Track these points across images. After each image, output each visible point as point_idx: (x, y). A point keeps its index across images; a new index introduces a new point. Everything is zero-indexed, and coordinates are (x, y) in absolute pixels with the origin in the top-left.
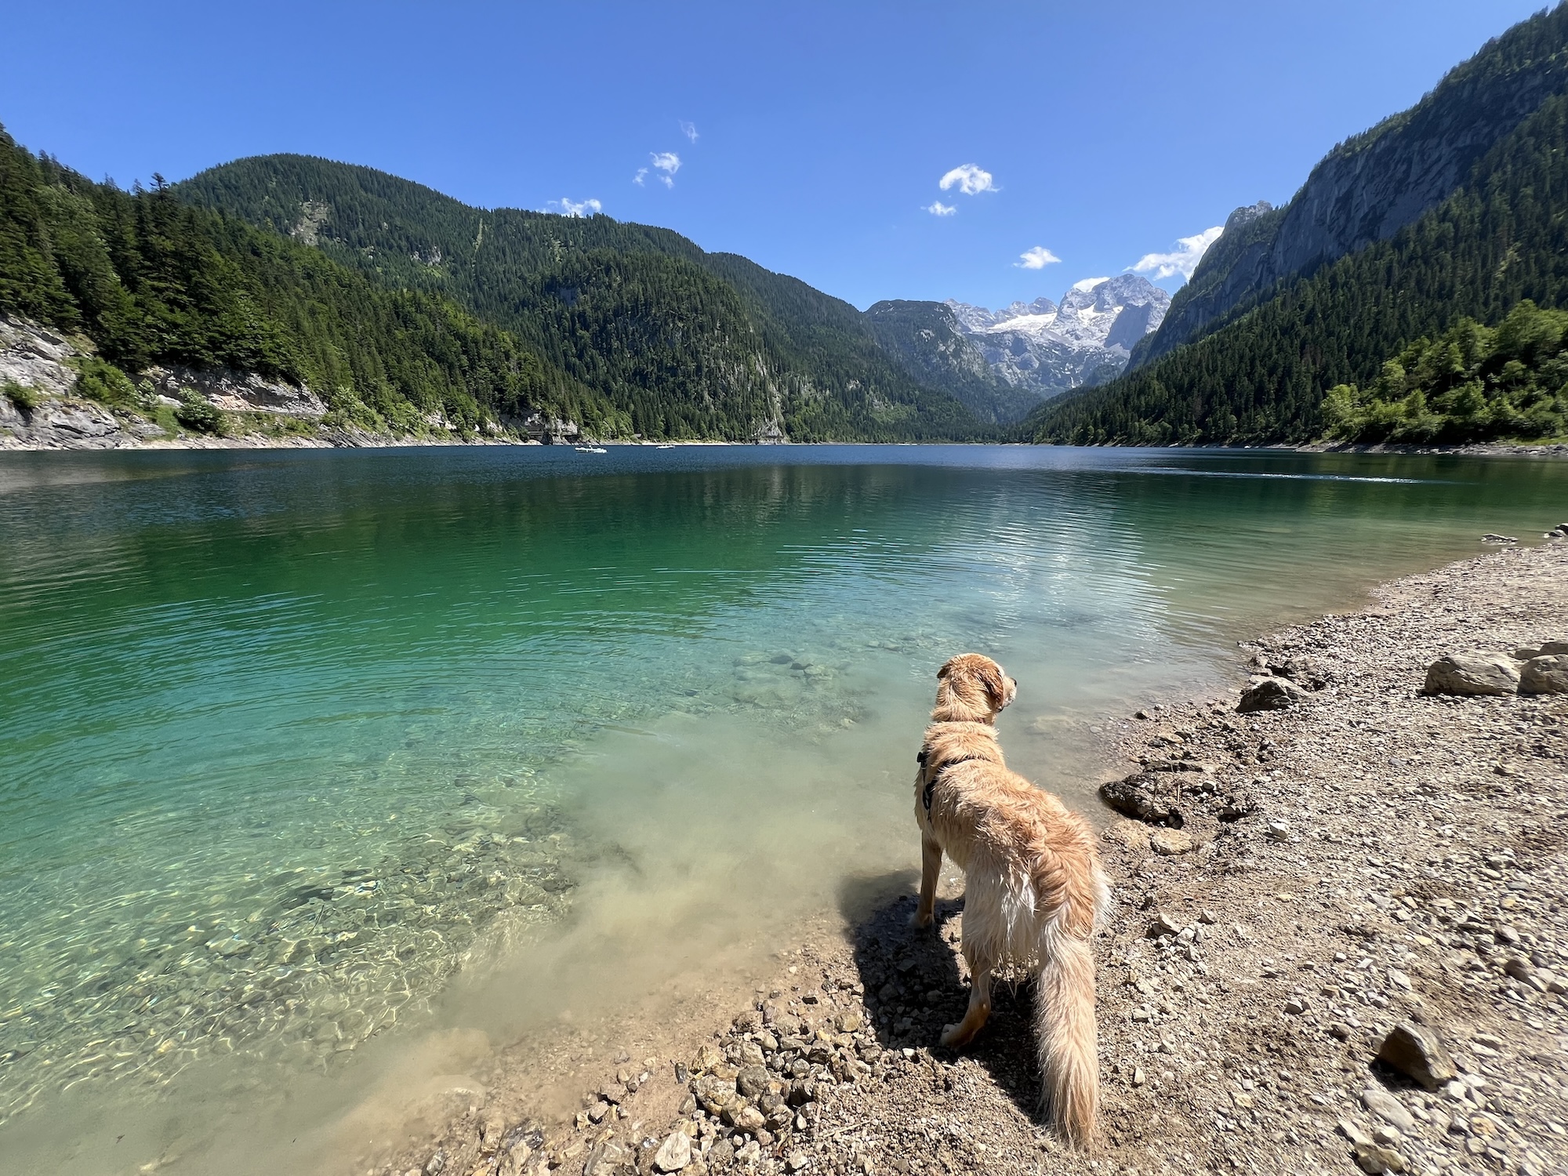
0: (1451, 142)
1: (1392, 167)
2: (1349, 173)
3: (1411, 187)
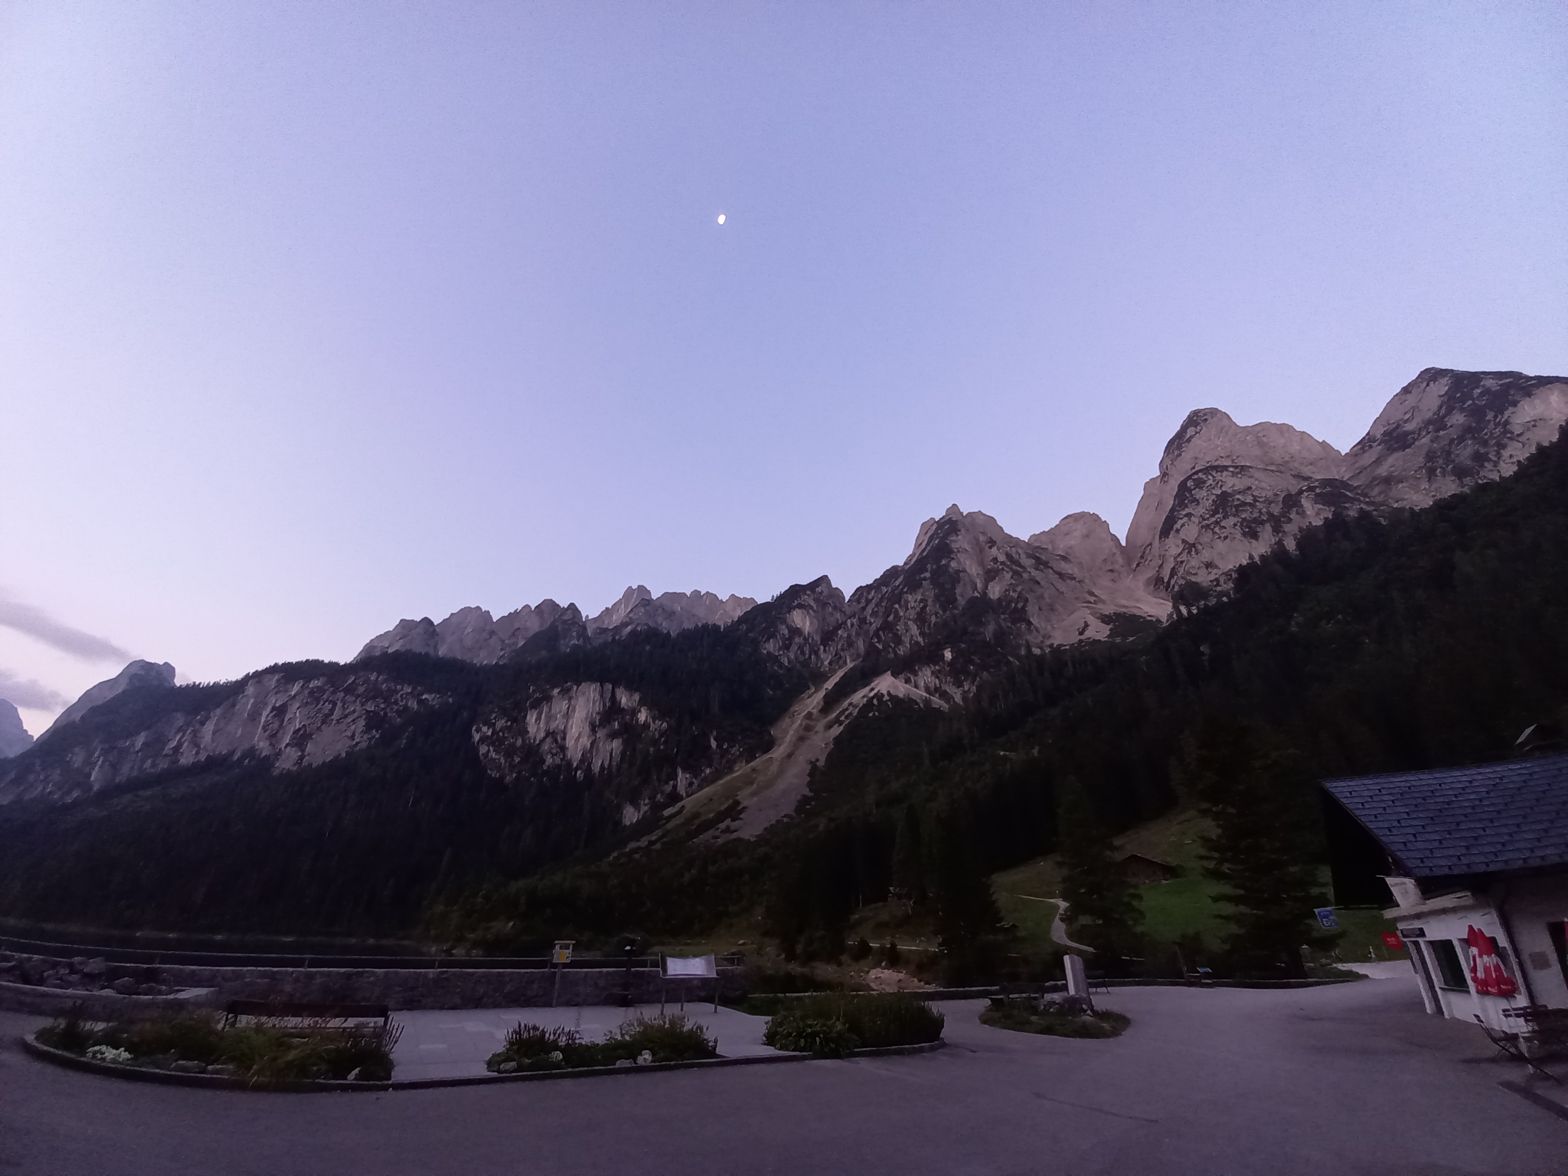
0: (363, 704)
1: (322, 703)
2: (286, 691)
3: (334, 722)
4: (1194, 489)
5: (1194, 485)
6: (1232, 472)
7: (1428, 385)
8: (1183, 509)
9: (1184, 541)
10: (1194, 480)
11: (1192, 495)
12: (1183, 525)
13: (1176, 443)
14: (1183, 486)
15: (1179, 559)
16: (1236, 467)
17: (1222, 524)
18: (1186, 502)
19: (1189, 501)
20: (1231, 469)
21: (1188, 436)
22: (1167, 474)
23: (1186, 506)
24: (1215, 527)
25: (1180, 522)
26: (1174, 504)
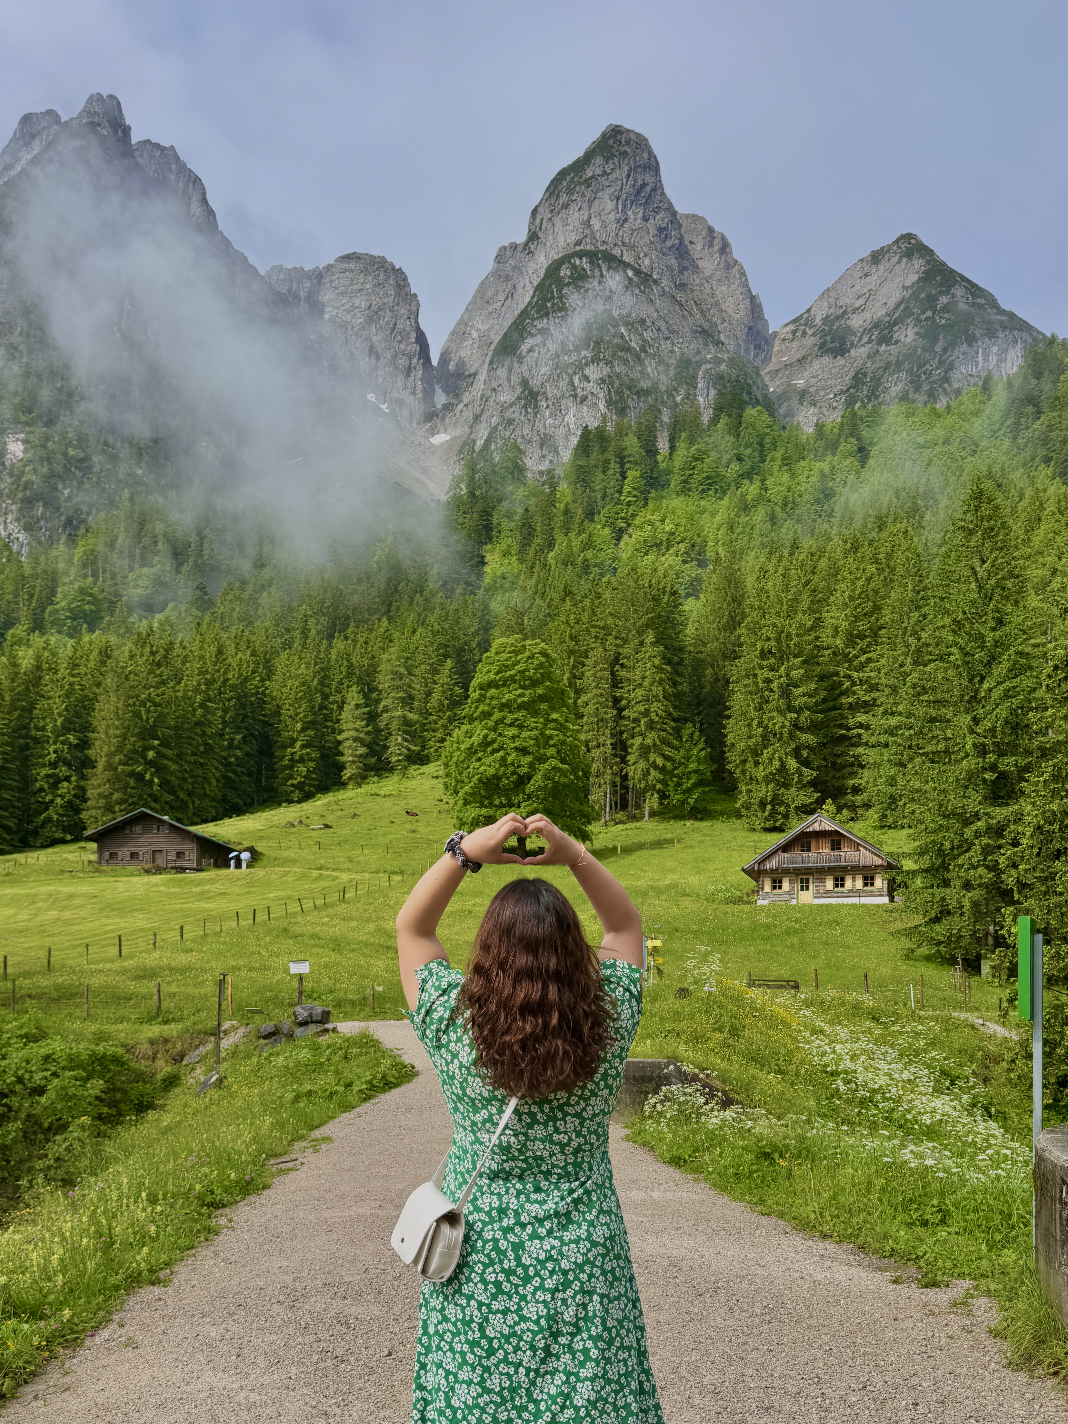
4: (568, 284)
5: (570, 277)
6: (630, 279)
7: (899, 262)
8: (541, 317)
9: (525, 383)
10: (574, 267)
11: (561, 297)
12: (531, 350)
13: (568, 178)
14: (553, 270)
15: (508, 414)
16: (638, 272)
17: (588, 371)
18: (549, 305)
19: (553, 305)
20: (630, 273)
21: (589, 174)
22: (538, 238)
23: (547, 314)
24: (575, 373)
25: (529, 342)
26: (529, 303)
